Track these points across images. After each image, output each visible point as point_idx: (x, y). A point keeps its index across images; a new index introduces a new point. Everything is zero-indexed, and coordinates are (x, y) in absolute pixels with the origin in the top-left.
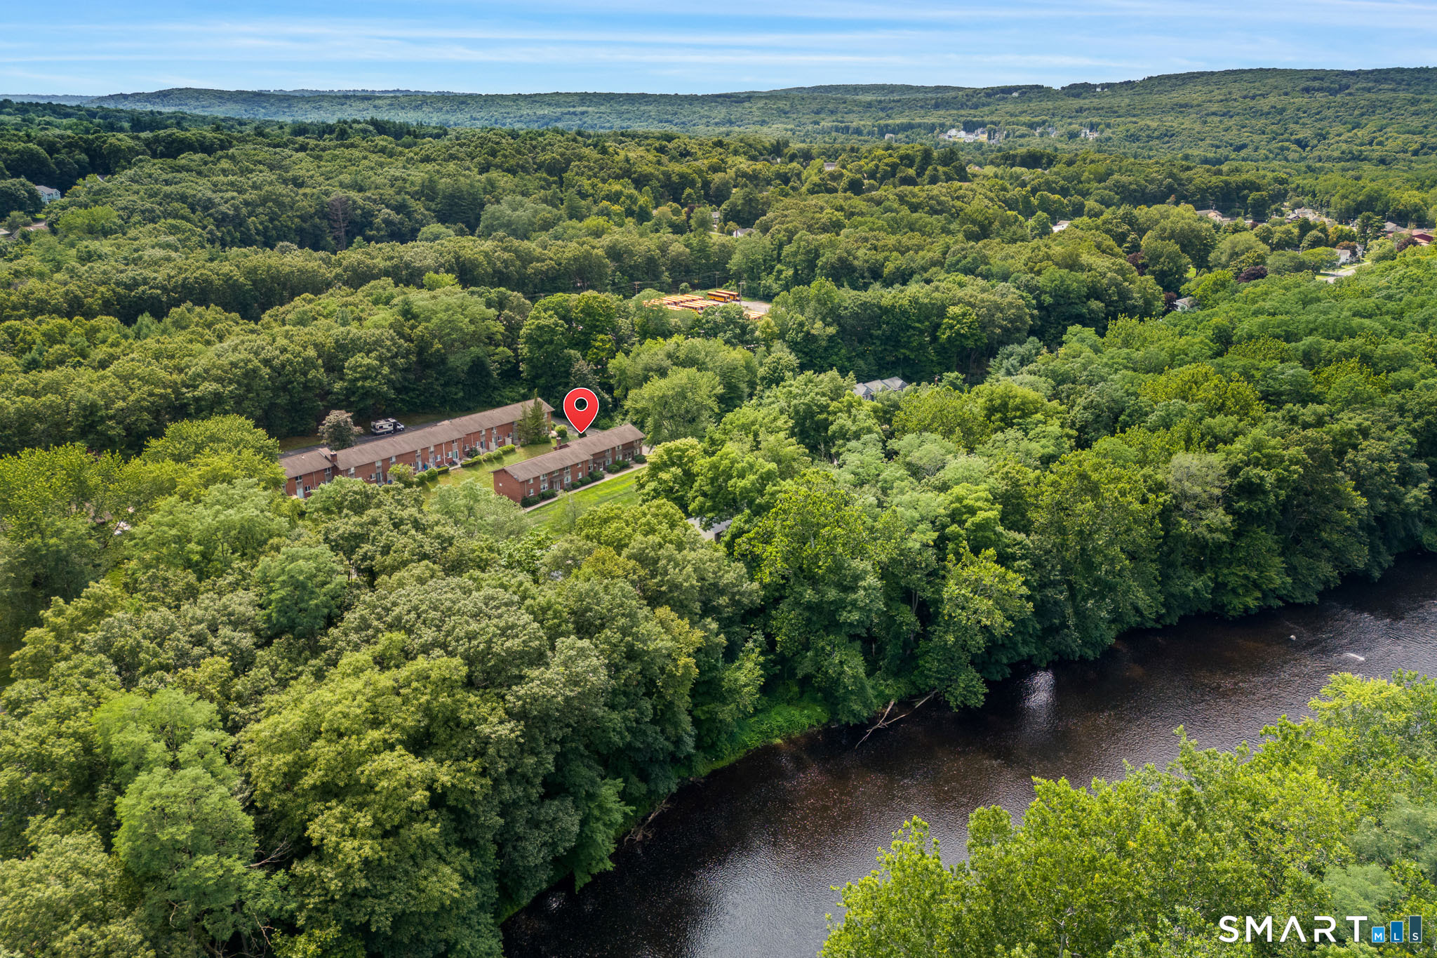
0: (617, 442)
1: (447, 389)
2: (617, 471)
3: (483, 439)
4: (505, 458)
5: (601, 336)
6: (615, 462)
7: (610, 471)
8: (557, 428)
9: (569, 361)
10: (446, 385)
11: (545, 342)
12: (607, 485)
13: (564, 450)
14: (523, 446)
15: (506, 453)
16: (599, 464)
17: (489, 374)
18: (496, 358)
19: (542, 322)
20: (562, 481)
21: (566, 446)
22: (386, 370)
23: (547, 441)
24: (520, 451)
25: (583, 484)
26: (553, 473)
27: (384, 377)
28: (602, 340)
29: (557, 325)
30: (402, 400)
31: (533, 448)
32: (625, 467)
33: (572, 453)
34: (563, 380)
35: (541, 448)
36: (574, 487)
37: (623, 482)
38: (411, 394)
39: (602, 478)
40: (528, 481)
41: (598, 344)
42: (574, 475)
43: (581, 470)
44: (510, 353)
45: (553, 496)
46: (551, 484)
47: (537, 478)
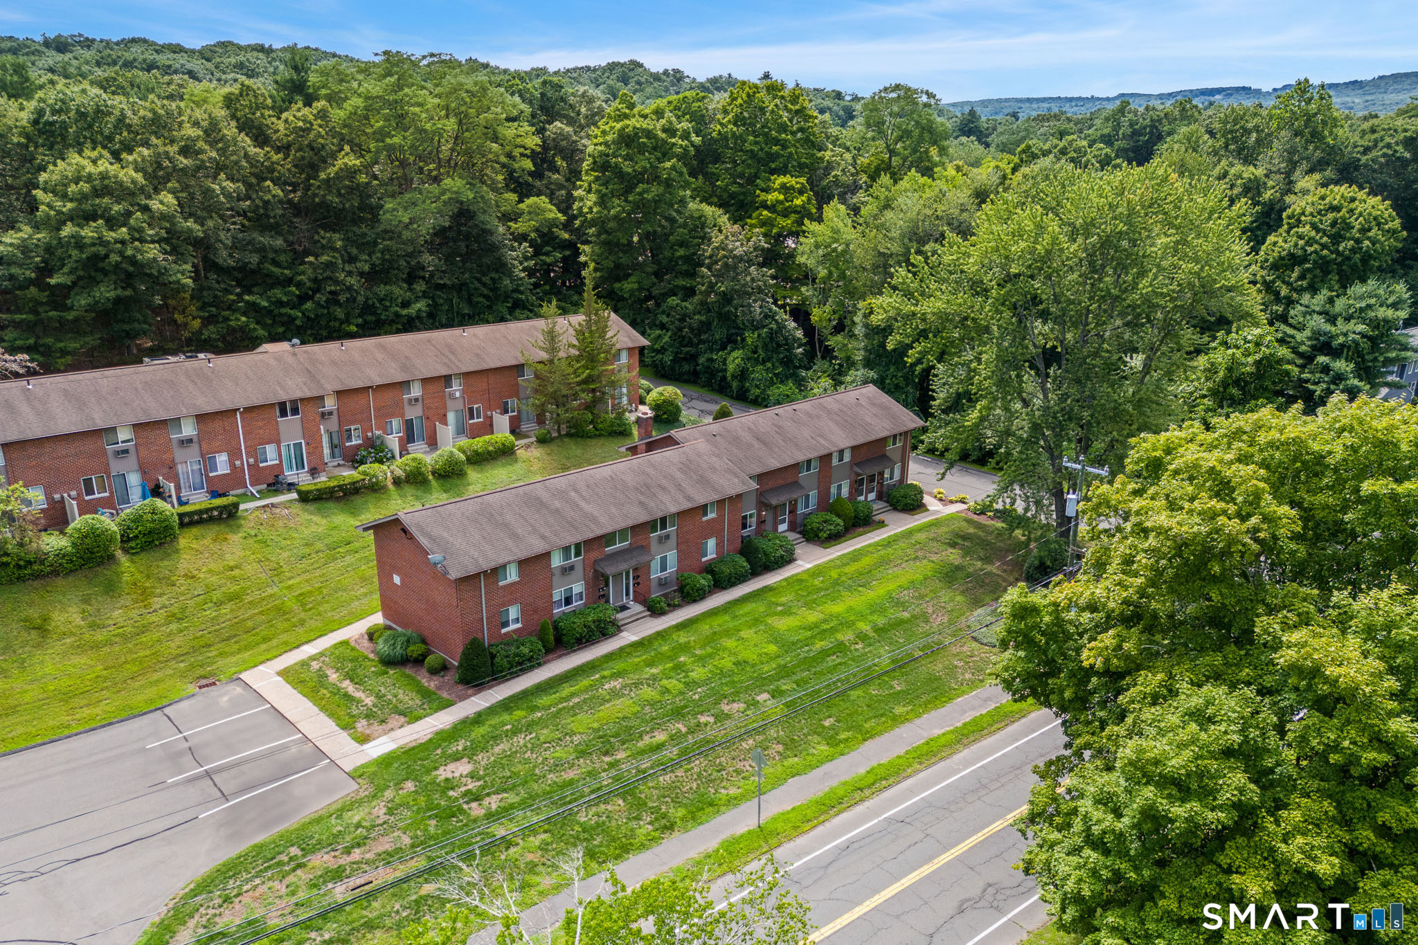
0: (841, 439)
1: (382, 290)
2: (835, 538)
3: (413, 413)
4: (473, 474)
5: (780, 180)
6: (826, 505)
7: (814, 536)
8: (653, 396)
9: (699, 227)
10: (374, 276)
11: (638, 177)
12: (808, 592)
13: (658, 456)
14: (542, 441)
15: (480, 459)
16: (776, 510)
17: (502, 267)
18: (520, 226)
19: (636, 122)
20: (640, 573)
21: (670, 442)
22: (165, 201)
23: (620, 432)
24: (530, 455)
25: (721, 584)
26: (608, 538)
27: (154, 219)
28: (784, 188)
29: (670, 131)
30: (253, 306)
31: (575, 449)
32: (861, 522)
33: (687, 467)
34: (681, 282)
35: (598, 447)
36: (687, 594)
37: (862, 580)
38: (278, 293)
39: (787, 559)
40: (497, 572)
41: (772, 197)
42: (690, 548)
43: (713, 529)
44: (553, 213)
45: (604, 630)
46: (599, 583)
47: (534, 564)
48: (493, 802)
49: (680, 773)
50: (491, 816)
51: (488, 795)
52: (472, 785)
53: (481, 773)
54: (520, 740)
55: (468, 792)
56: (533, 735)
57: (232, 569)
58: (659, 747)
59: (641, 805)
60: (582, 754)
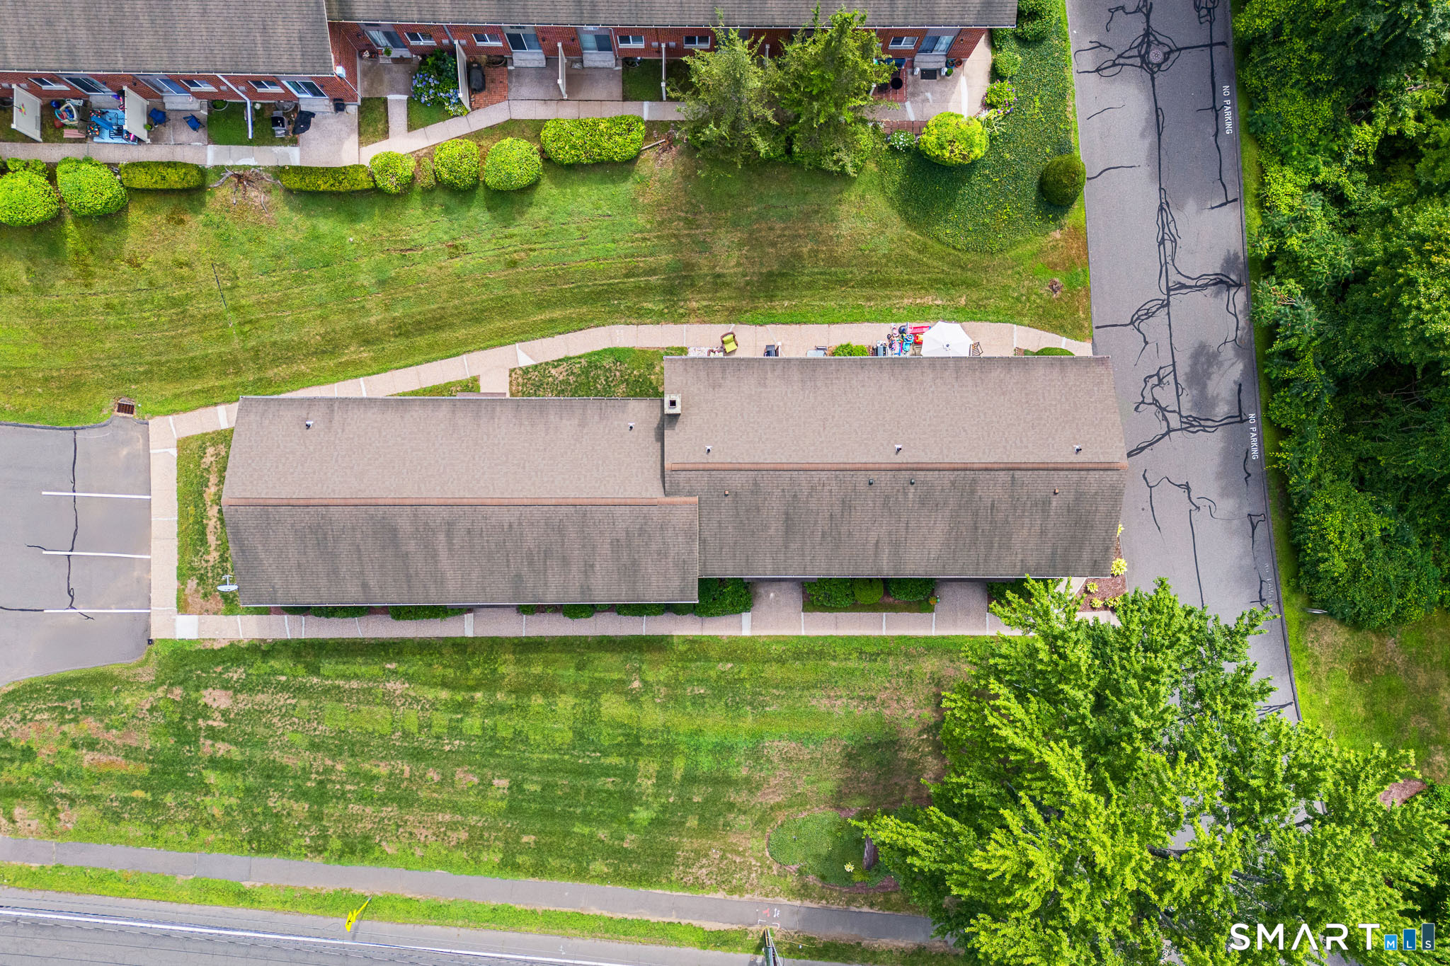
48: (222, 749)
49: (369, 810)
50: (214, 763)
51: (223, 740)
52: (218, 724)
53: (232, 716)
54: (283, 699)
55: (211, 728)
56: (294, 701)
57: (181, 265)
58: (373, 779)
59: (317, 817)
60: (314, 746)
